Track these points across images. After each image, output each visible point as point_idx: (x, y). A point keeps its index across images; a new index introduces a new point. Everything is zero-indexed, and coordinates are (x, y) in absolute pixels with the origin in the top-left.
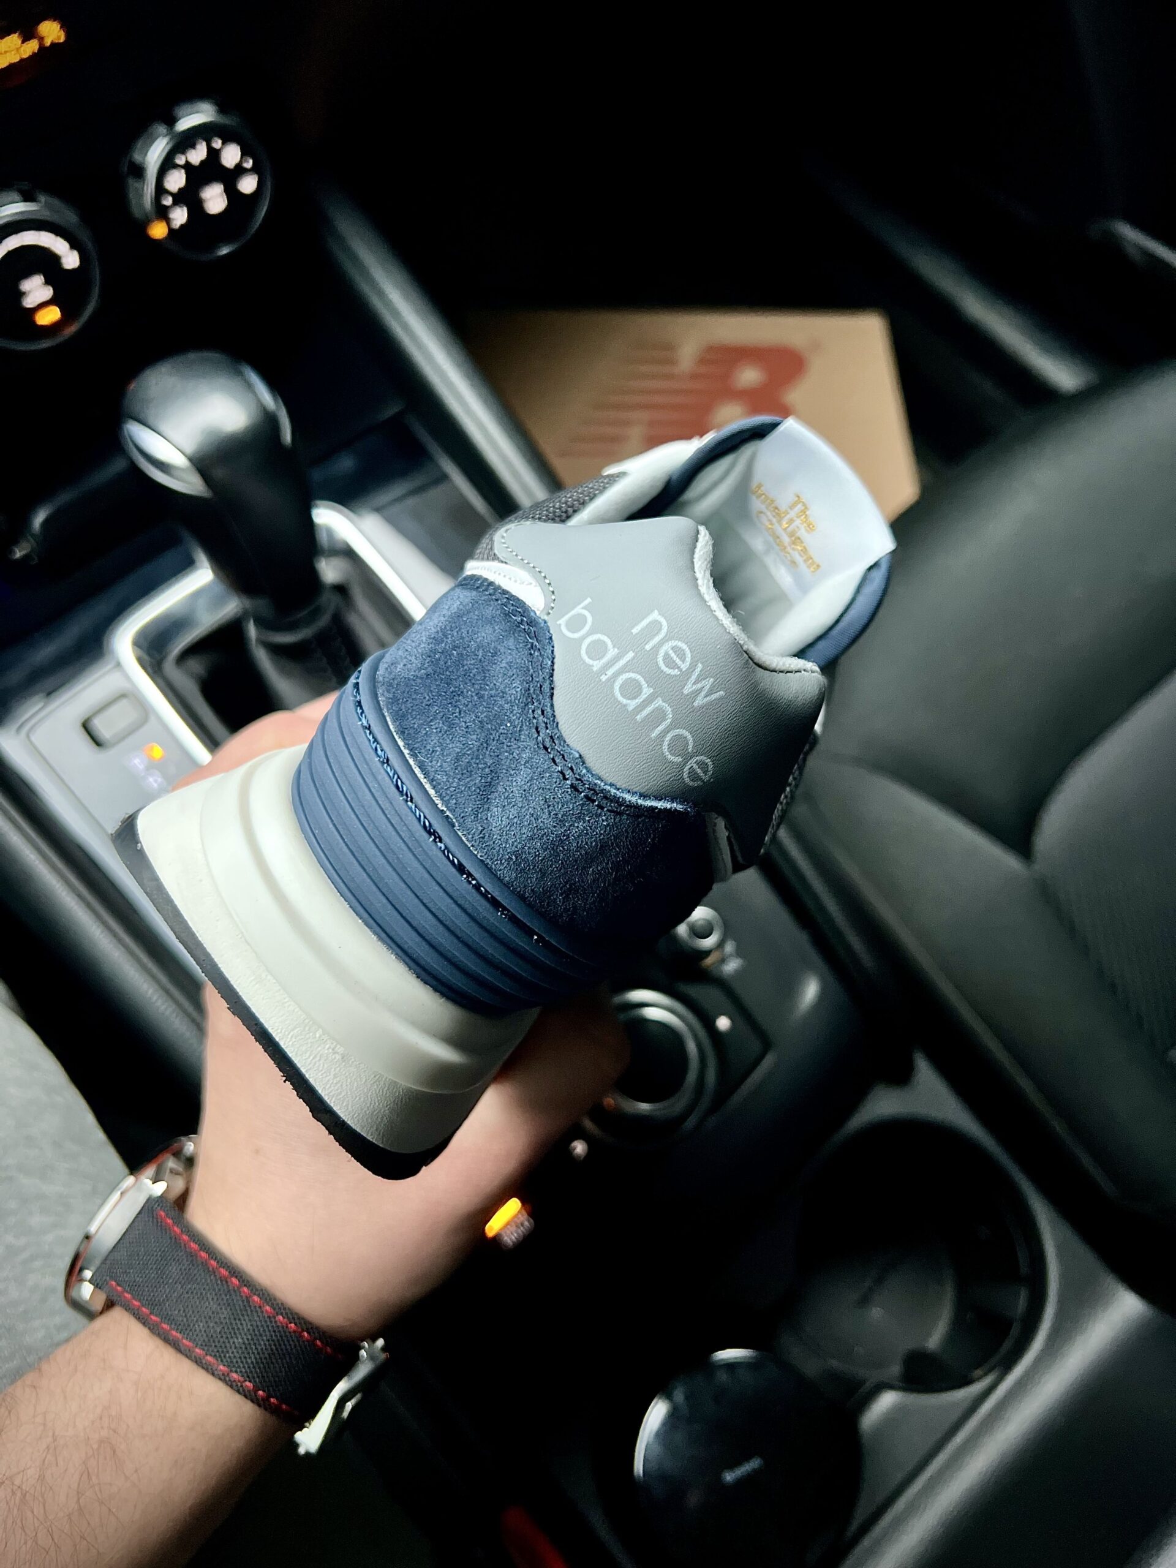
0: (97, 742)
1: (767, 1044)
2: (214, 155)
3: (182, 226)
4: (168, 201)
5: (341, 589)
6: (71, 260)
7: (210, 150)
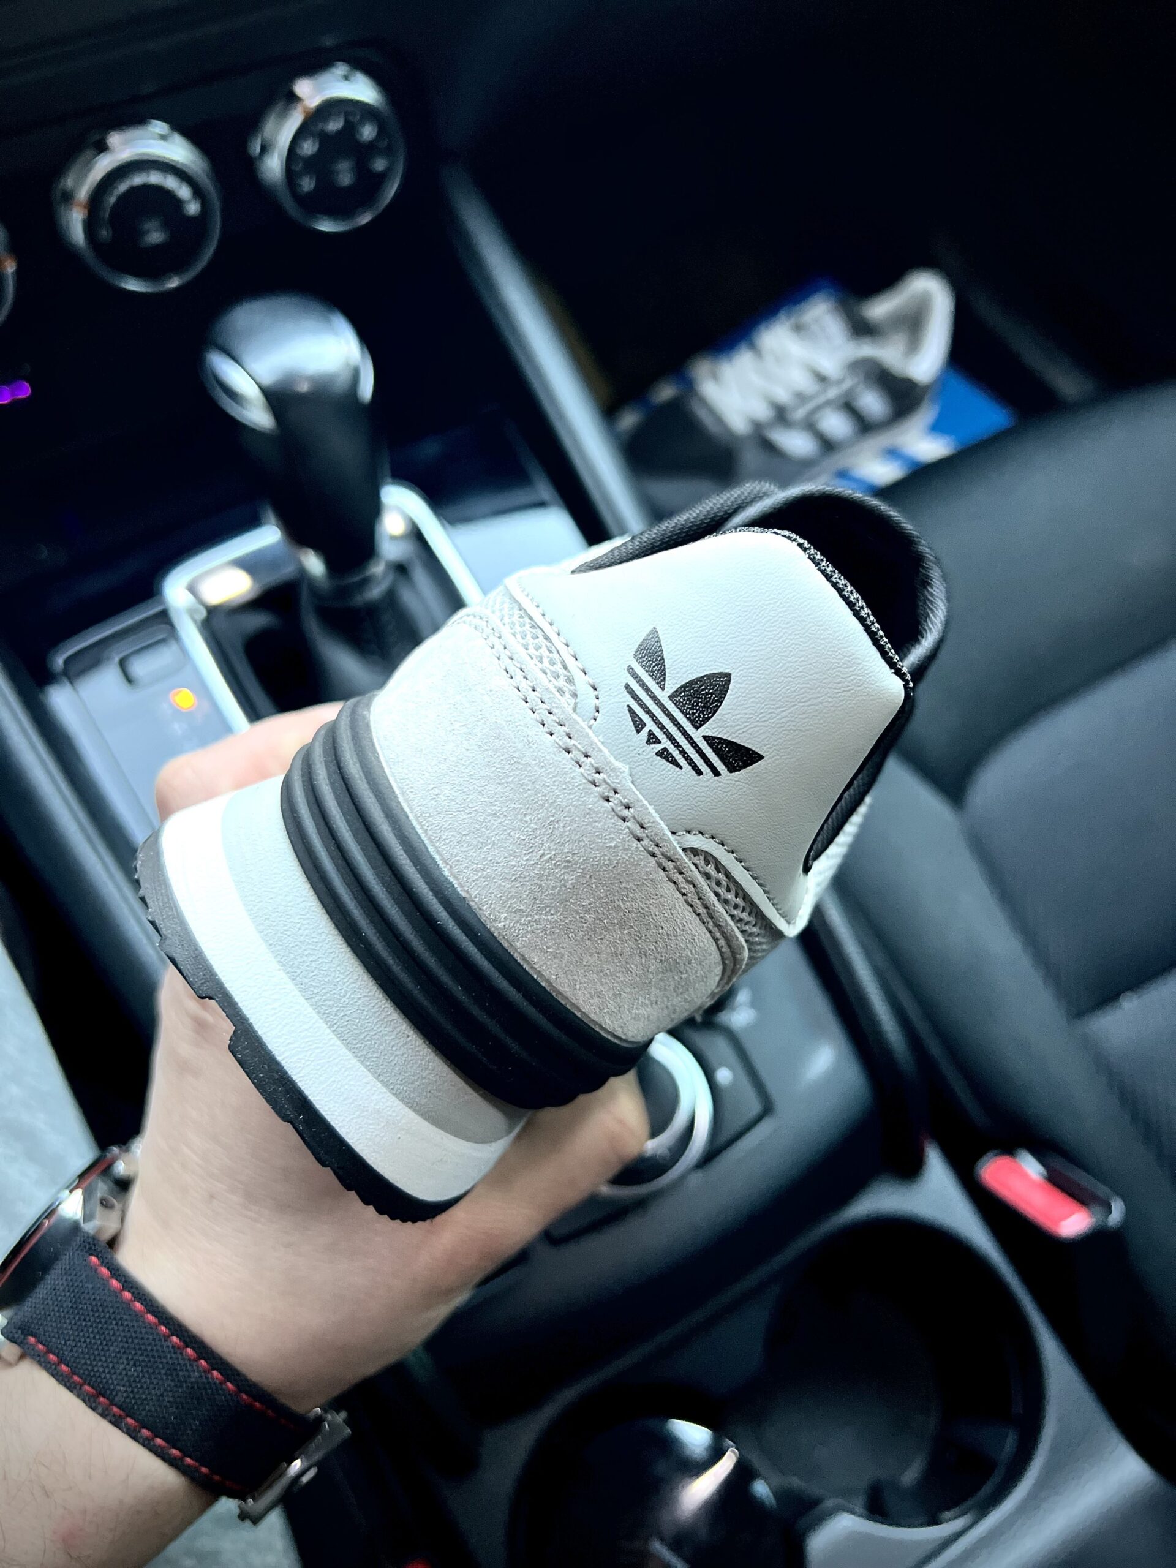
0: (129, 679)
1: (768, 1109)
2: (350, 129)
3: (308, 193)
4: (298, 167)
5: (401, 569)
6: (193, 208)
7: (347, 122)
